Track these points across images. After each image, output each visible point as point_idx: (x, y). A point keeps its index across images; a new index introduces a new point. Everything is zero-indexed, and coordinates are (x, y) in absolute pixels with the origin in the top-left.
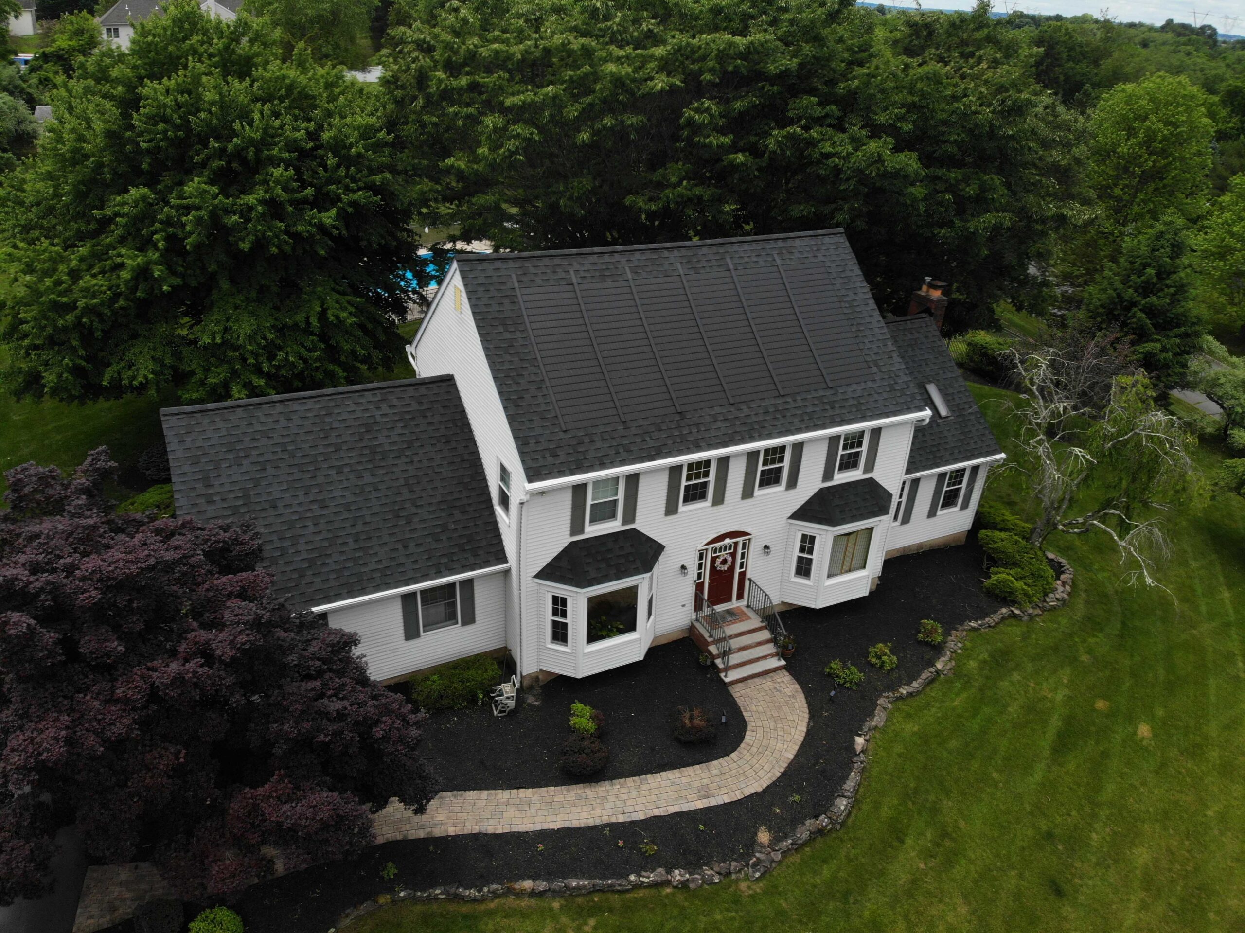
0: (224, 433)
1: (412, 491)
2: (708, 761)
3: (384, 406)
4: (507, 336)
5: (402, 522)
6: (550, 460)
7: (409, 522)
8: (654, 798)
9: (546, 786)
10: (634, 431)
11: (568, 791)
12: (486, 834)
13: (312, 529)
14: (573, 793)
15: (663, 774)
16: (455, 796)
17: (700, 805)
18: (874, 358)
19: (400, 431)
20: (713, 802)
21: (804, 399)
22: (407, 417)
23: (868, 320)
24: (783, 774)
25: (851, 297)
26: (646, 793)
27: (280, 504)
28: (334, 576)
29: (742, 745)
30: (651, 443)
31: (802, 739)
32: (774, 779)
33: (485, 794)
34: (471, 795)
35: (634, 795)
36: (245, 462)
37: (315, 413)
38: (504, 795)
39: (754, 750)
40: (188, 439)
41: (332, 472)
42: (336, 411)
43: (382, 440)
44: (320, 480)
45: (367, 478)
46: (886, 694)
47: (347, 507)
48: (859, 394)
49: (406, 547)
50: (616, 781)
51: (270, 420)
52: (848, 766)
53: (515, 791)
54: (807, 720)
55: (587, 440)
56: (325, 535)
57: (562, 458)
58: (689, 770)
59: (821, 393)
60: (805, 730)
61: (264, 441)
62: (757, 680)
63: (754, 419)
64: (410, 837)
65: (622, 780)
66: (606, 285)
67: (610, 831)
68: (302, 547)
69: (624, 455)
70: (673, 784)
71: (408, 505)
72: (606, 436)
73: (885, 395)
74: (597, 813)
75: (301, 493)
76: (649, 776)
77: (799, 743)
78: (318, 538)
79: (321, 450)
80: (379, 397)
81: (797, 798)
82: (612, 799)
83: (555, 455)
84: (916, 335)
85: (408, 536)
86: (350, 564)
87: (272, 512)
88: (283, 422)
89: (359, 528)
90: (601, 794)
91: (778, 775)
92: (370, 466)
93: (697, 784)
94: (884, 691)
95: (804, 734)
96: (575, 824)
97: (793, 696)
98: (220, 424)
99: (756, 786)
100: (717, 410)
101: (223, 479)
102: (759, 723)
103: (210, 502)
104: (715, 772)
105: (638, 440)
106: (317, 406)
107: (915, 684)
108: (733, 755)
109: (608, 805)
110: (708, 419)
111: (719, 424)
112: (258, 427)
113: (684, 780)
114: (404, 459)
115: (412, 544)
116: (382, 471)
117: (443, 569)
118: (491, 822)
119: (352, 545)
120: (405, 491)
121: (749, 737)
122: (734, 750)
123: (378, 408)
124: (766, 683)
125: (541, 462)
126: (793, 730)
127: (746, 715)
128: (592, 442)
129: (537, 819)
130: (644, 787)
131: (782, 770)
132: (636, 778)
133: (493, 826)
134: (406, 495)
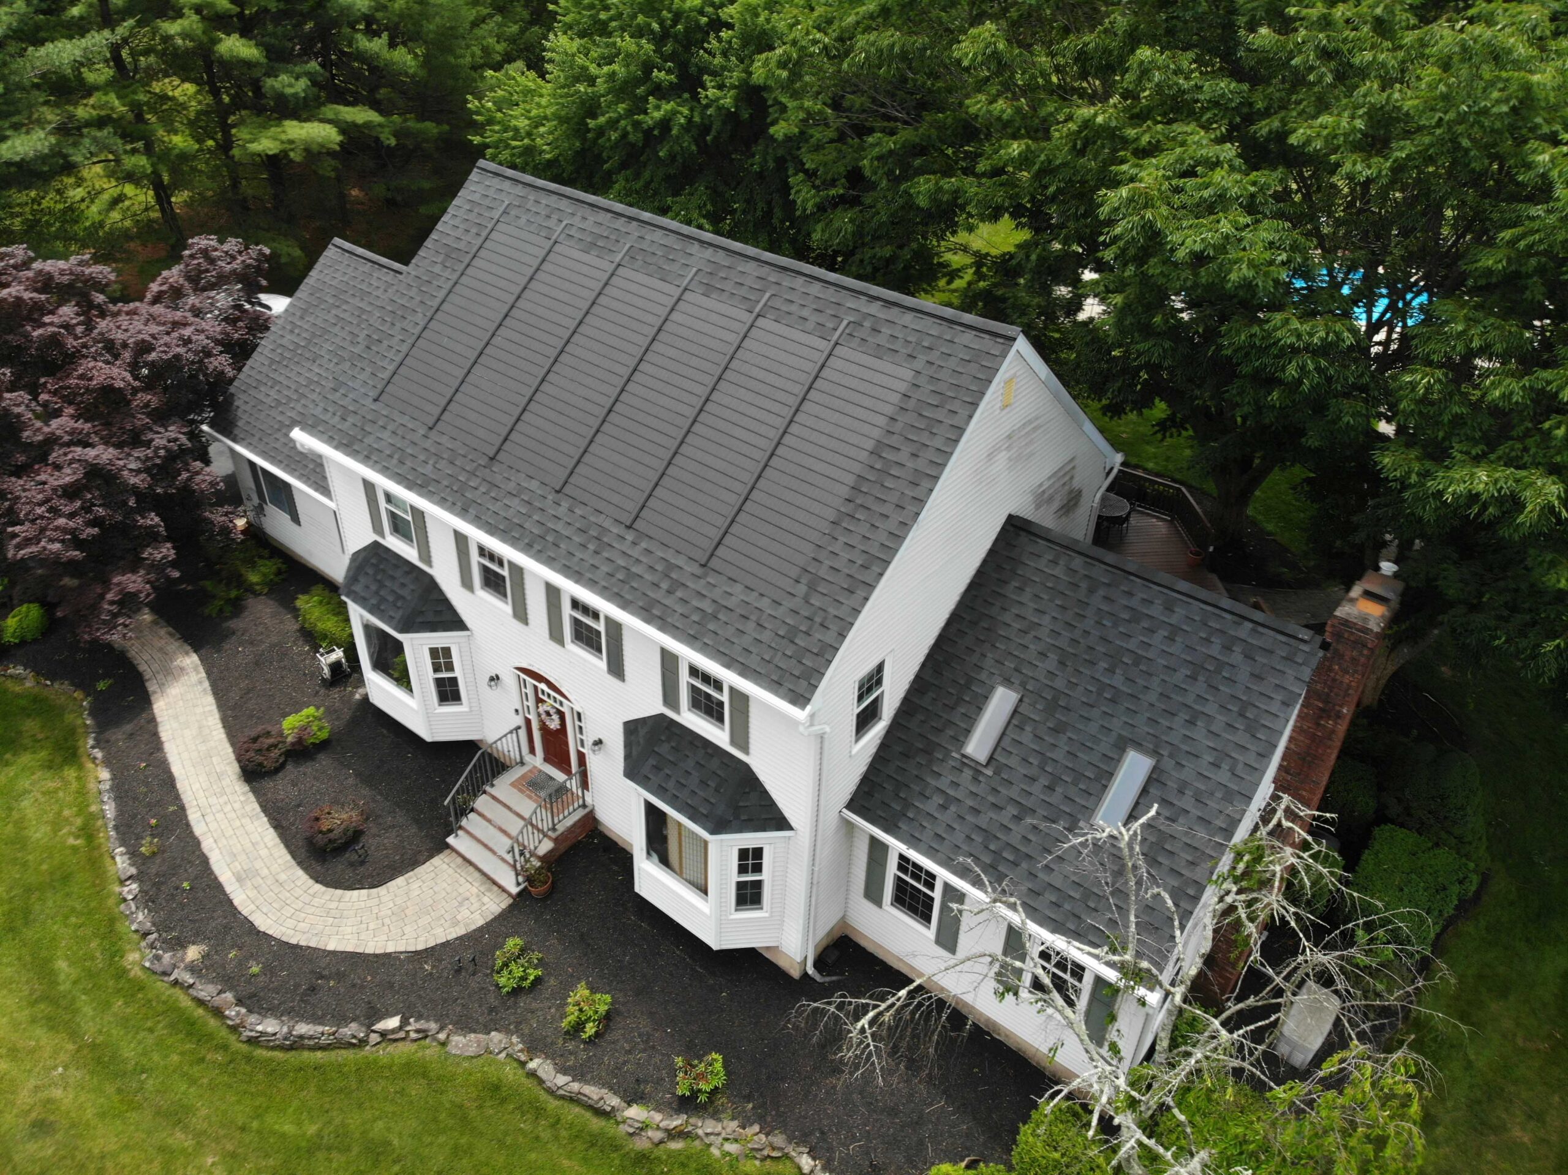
0: (346, 279)
6: (336, 419)
8: (230, 833)
12: (156, 726)
15: (272, 831)
16: (205, 691)
17: (225, 877)
20: (232, 888)
26: (238, 824)
27: (318, 361)
29: (339, 892)
31: (369, 950)
33: (214, 707)
35: (232, 815)
36: (334, 311)
38: (213, 719)
39: (335, 905)
40: (326, 272)
46: (515, 1039)
48: (731, 603)
50: (251, 794)
53: (221, 725)
54: (412, 949)
55: (382, 422)
57: (345, 426)
58: (281, 852)
59: (680, 561)
60: (390, 949)
62: (477, 874)
63: (559, 526)
64: (147, 684)
65: (253, 799)
66: (585, 258)
67: (174, 812)
70: (255, 844)
72: (400, 431)
74: (201, 795)
76: (266, 819)
77: (360, 951)
83: (344, 418)
90: (230, 790)
91: (294, 941)
93: (258, 864)
95: (380, 952)
96: (182, 784)
97: (456, 923)
98: (350, 269)
100: (534, 485)
101: (312, 318)
102: (386, 899)
104: (283, 877)
107: (561, 1080)
108: (318, 887)
109: (213, 800)
110: (511, 486)
111: (514, 503)
112: (365, 286)
113: (264, 852)
118: (175, 726)
121: (357, 897)
122: (329, 885)
124: (470, 887)
125: (327, 417)
126: (384, 938)
127: (400, 881)
128: (385, 427)
129: (185, 755)
130: (246, 820)
133: (168, 730)
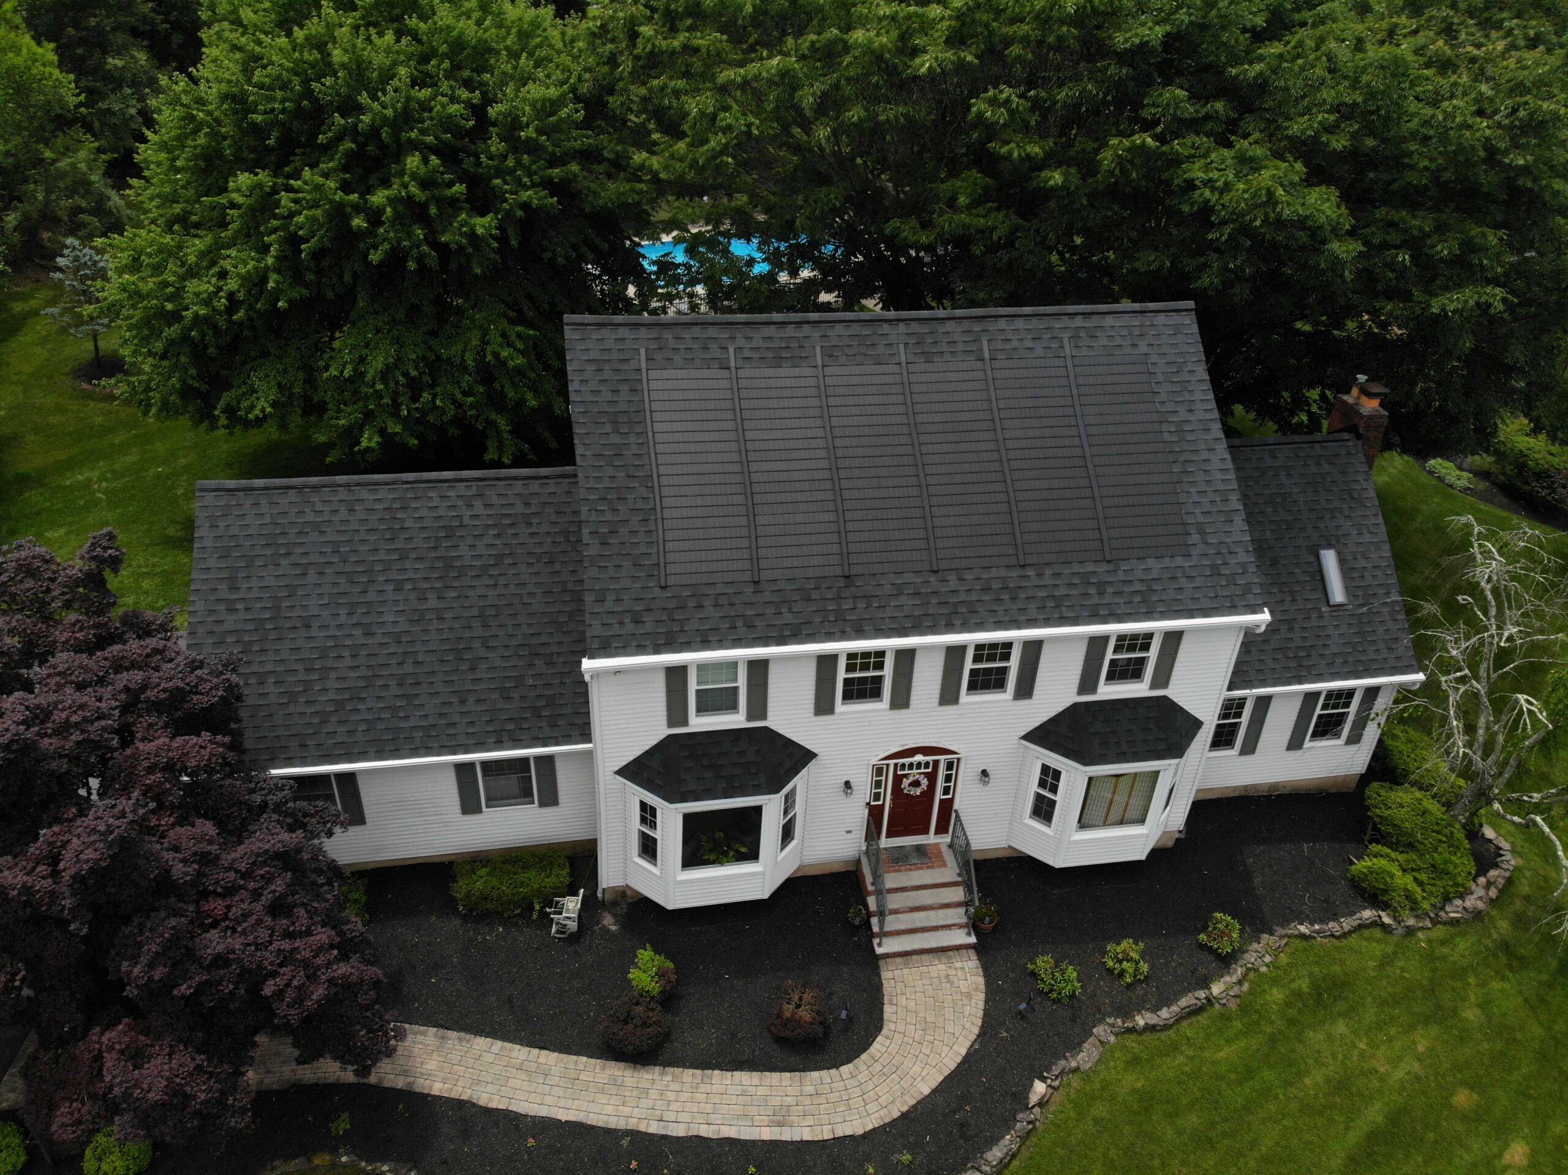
0: (267, 520)
1: (485, 626)
2: (804, 1069)
3: (477, 503)
4: (615, 439)
5: (464, 667)
6: (630, 627)
7: (473, 669)
8: (709, 1108)
9: (578, 1054)
10: (767, 596)
11: (603, 1068)
12: (474, 1105)
13: (348, 661)
14: (608, 1072)
15: (737, 1074)
16: (460, 1040)
17: (766, 1134)
18: (1201, 519)
19: (491, 541)
20: (786, 1135)
21: (1056, 575)
22: (506, 521)
23: (1205, 455)
24: (904, 1116)
25: (1184, 415)
26: (701, 1097)
27: (315, 624)
28: (362, 727)
29: (864, 1056)
30: (788, 618)
31: (953, 1066)
32: (887, 1120)
33: (499, 1044)
34: (481, 1043)
35: (684, 1096)
36: (284, 562)
37: (386, 505)
38: (520, 1053)
39: (877, 1067)
40: (221, 524)
41: (389, 588)
42: (413, 505)
43: (463, 550)
44: (372, 596)
45: (432, 602)
46: (1110, 1020)
47: (398, 639)
48: (1155, 574)
49: (462, 702)
50: (669, 1070)
51: (327, 509)
52: (1007, 1123)
53: (536, 1051)
54: (973, 1037)
55: (692, 604)
56: (363, 672)
57: (648, 627)
58: (774, 1078)
59: (1090, 567)
60: (964, 1052)
61: (314, 536)
63: (963, 596)
64: (386, 1084)
65: (678, 1071)
66: (781, 372)
67: (631, 1143)
68: (332, 684)
69: (742, 630)
70: (744, 1094)
71: (476, 644)
72: (723, 600)
73: (1199, 582)
74: (626, 1110)
75: (343, 612)
76: (717, 1072)
77: (947, 1072)
78: (353, 674)
79: (382, 556)
80: (474, 491)
81: (906, 1157)
82: (654, 1094)
83: (638, 621)
84: (1326, 468)
85: (468, 687)
86: (386, 715)
87: (303, 633)
88: (343, 514)
89: (408, 668)
90: (644, 1084)
91: (896, 1114)
92: (438, 585)
93: (776, 1101)
94: (1110, 1015)
95: (959, 1059)
96: (593, 1120)
97: (969, 995)
98: (264, 508)
99: (855, 1126)
100: (909, 577)
101: (254, 583)
102: (901, 1027)
103: (231, 610)
104: (809, 1089)
105: (770, 611)
106: (391, 496)
107: (1164, 1013)
108: (845, 1069)
109: (645, 1103)
110: (888, 589)
111: (903, 600)
112: (310, 517)
114: (486, 581)
115: (471, 699)
116: (454, 594)
117: (505, 739)
118: (490, 1088)
119: (395, 690)
120: (476, 624)
121: (878, 1045)
122: (849, 1061)
123: (470, 506)
124: (938, 968)
125: (616, 630)
126: (946, 1049)
127: (888, 1009)
128: (700, 606)
129: (548, 1100)
130: (703, 1088)
131: (905, 1109)
132: (698, 1072)
133: (490, 1097)
134: (478, 631)
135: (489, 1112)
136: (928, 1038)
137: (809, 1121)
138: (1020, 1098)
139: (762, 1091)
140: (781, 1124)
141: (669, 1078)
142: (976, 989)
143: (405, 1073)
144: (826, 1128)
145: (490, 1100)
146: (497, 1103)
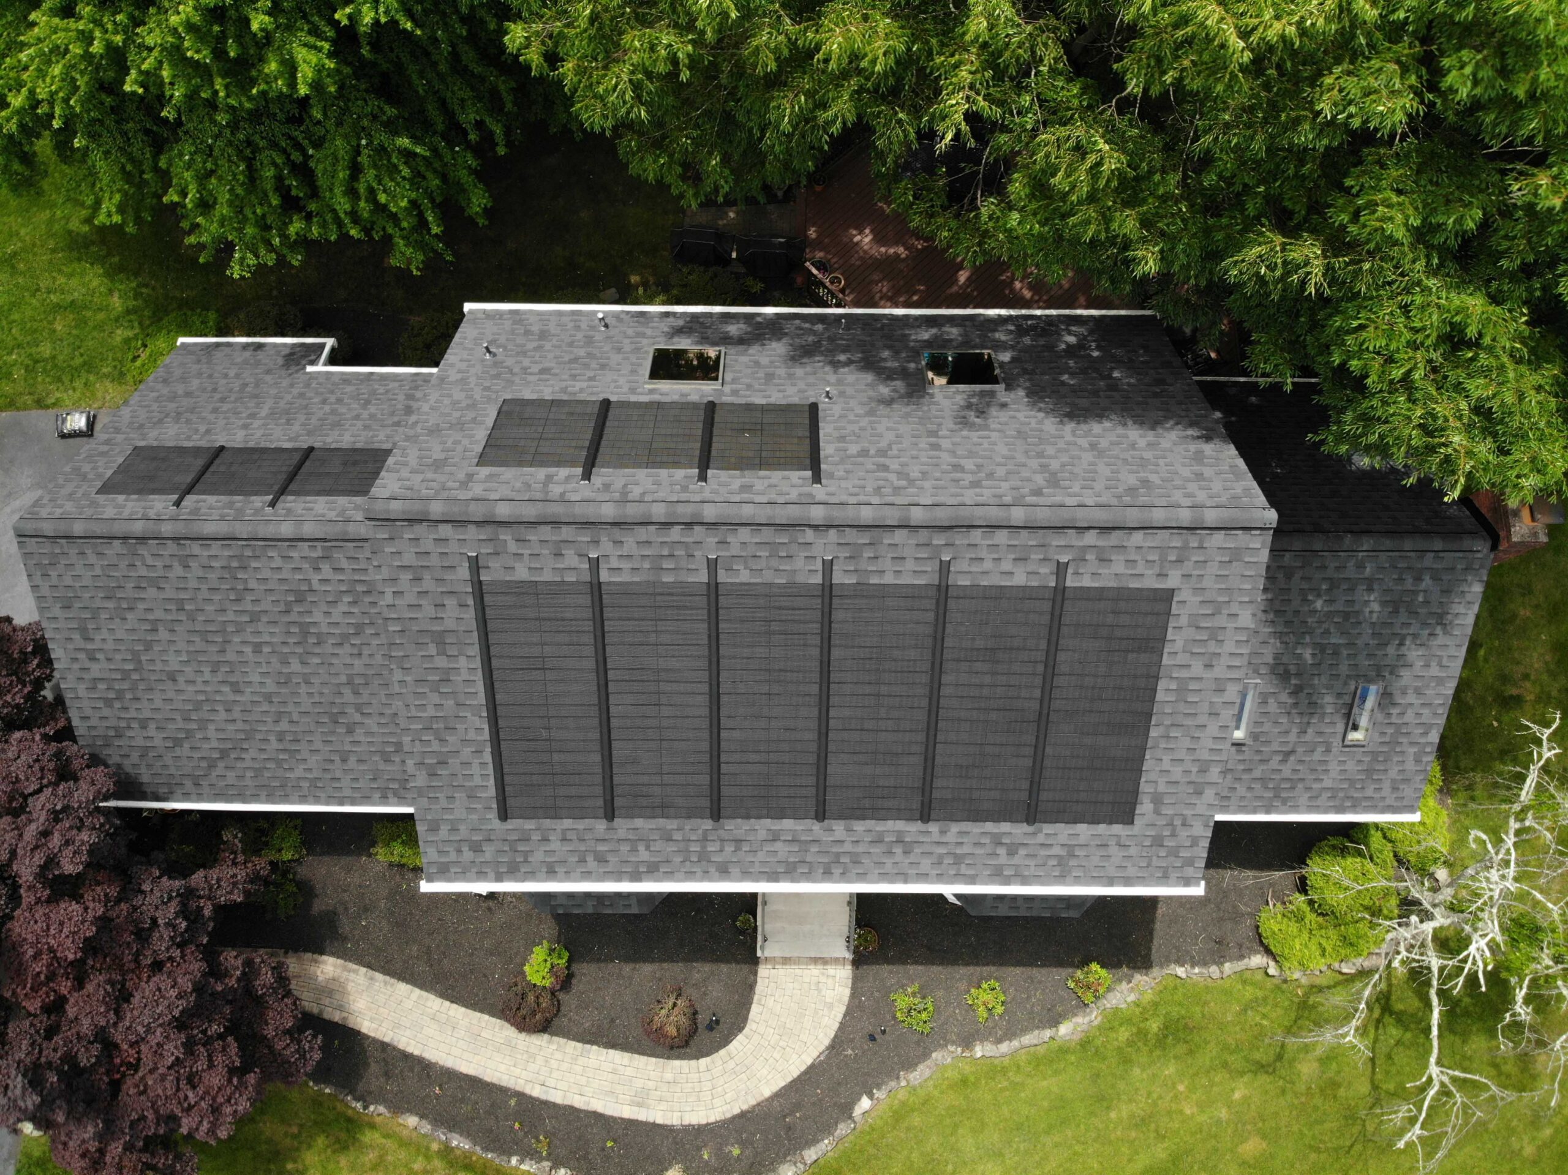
3: (326, 567)
5: (341, 730)
6: (468, 855)
9: (481, 1011)
10: (621, 833)
11: (501, 1028)
13: (223, 715)
21: (963, 833)
29: (722, 1052)
30: (644, 856)
31: (796, 1075)
32: (729, 1115)
34: (403, 988)
40: (52, 573)
46: (951, 1048)
52: (828, 1129)
57: (489, 856)
59: (1005, 828)
60: (809, 1062)
62: (806, 962)
63: (848, 847)
69: (592, 864)
71: (350, 710)
72: (571, 835)
78: (231, 727)
81: (736, 1152)
82: (540, 1060)
83: (477, 850)
85: (347, 747)
99: (700, 1117)
102: (761, 1030)
103: (93, 659)
106: (226, 553)
110: (762, 834)
112: (143, 572)
114: (347, 649)
116: (317, 660)
119: (274, 744)
120: (347, 691)
121: (738, 1044)
123: (317, 569)
125: (453, 857)
127: (755, 1009)
128: (545, 840)
129: (453, 1051)
131: (745, 1107)
132: (579, 1045)
134: (348, 695)
135: (406, 1056)
136: (782, 1043)
137: (663, 1106)
138: (846, 1110)
139: (629, 1071)
140: (639, 1105)
141: (554, 1047)
142: (840, 1001)
143: (340, 1008)
144: (677, 1115)
145: (408, 1044)
146: (414, 1049)
